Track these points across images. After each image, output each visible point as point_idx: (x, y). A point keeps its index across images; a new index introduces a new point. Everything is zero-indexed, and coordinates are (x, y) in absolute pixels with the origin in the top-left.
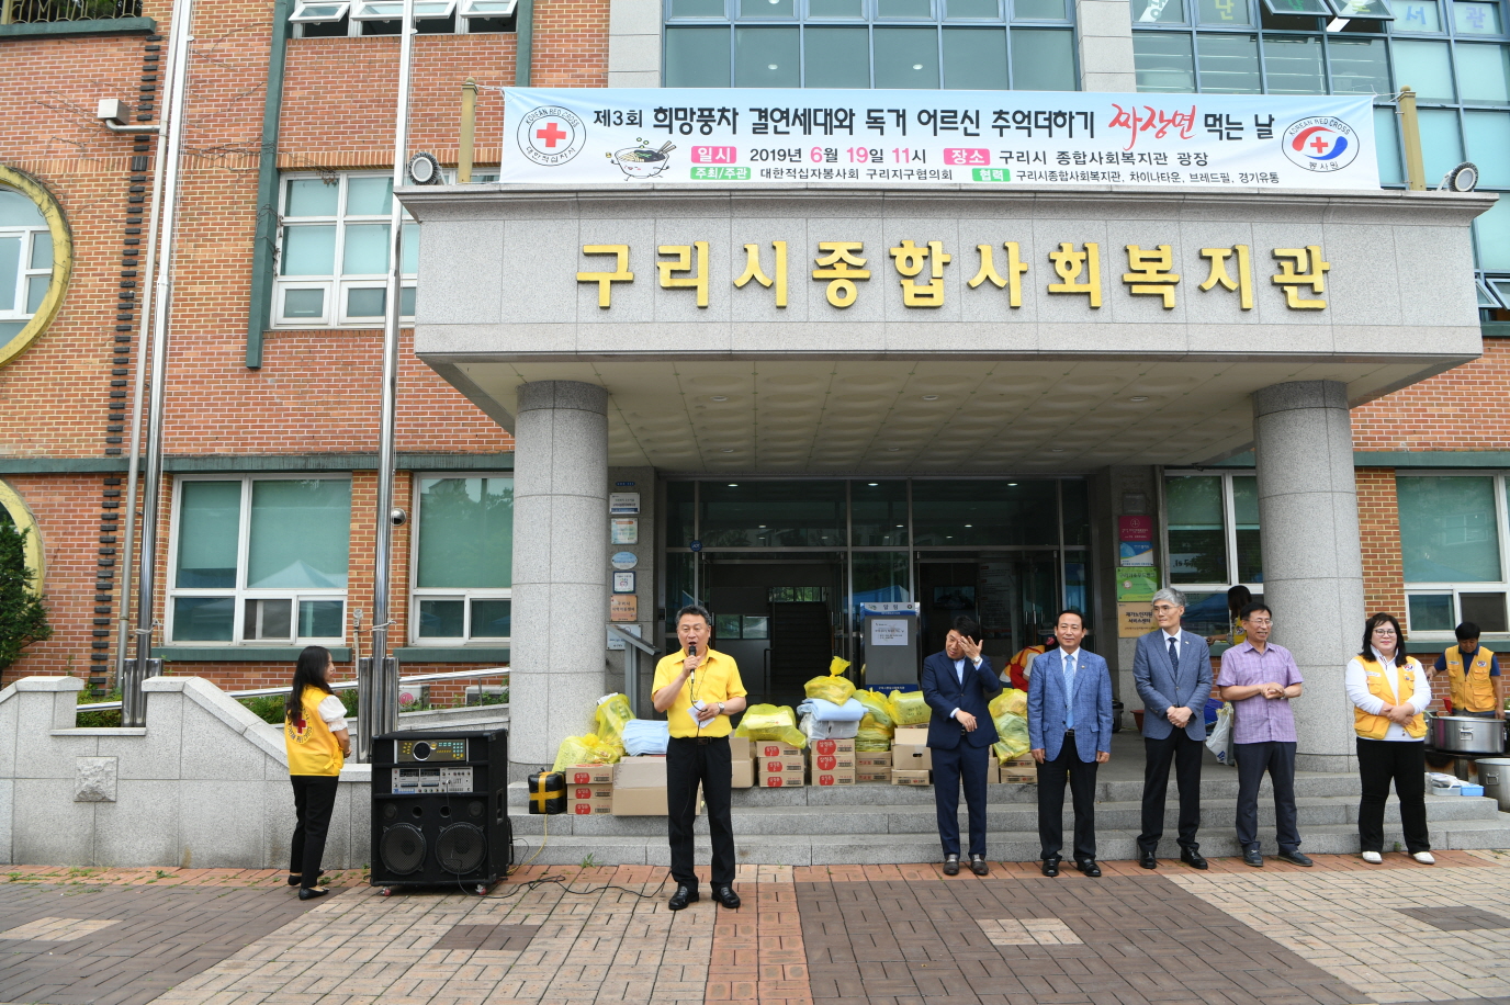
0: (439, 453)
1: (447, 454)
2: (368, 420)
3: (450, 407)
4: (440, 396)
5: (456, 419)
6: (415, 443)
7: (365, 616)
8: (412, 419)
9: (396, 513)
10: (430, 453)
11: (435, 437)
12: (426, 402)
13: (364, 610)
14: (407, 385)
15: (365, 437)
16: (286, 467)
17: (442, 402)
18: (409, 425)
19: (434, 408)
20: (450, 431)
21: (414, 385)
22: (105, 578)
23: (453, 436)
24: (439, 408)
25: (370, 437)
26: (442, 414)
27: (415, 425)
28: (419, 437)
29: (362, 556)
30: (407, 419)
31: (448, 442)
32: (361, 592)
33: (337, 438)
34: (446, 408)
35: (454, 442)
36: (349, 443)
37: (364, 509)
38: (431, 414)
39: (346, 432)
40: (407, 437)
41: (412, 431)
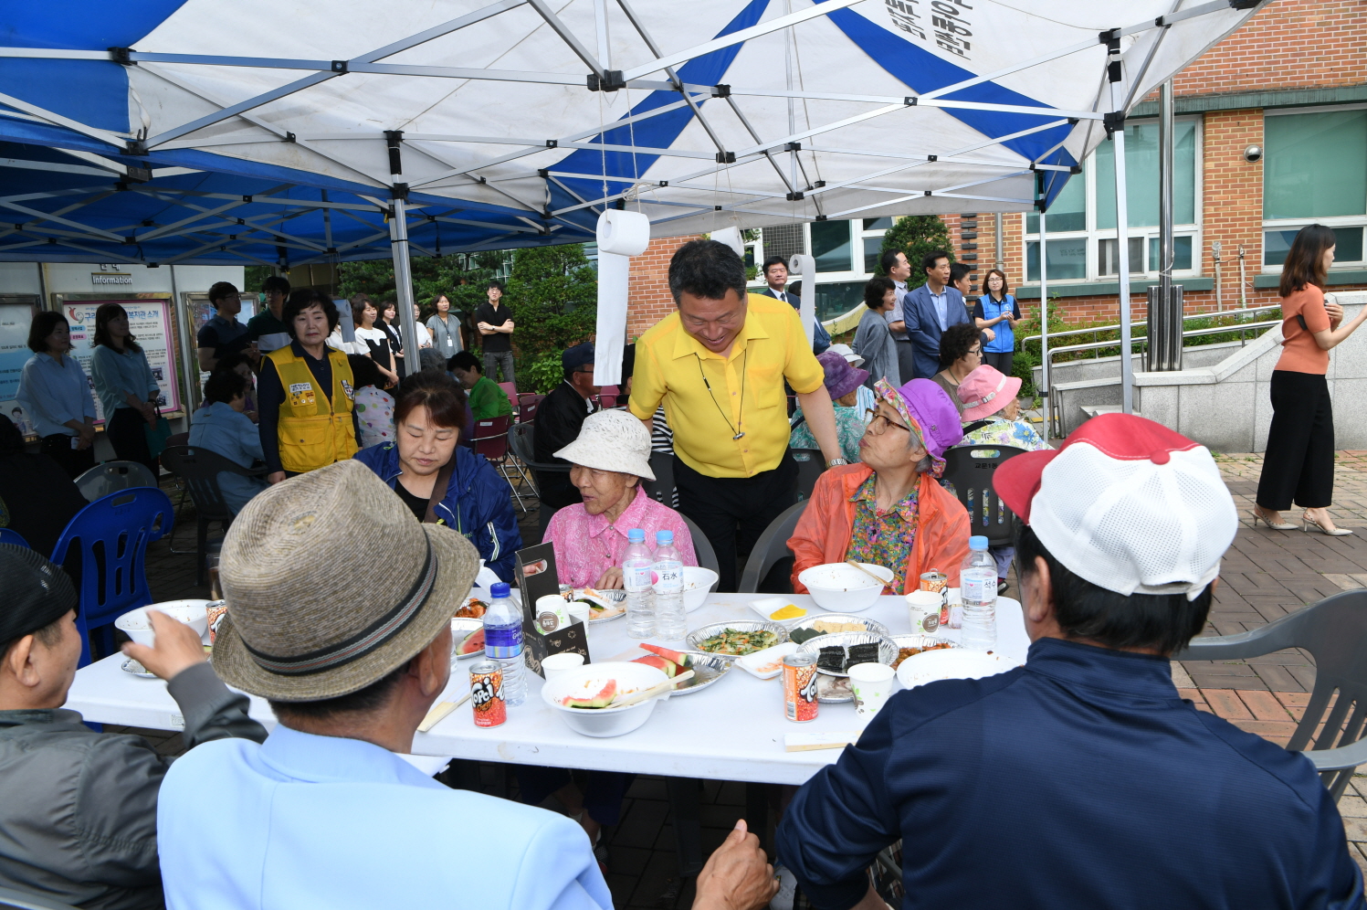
0: (1293, 89)
1: (1301, 89)
2: (1219, 61)
3: (1303, 43)
4: (1292, 32)
5: (1310, 54)
6: (1269, 80)
7: (1223, 248)
8: (1264, 58)
9: (1254, 150)
10: (1284, 90)
11: (1288, 73)
12: (1278, 39)
13: (1223, 243)
14: (1258, 24)
15: (1217, 79)
16: (1145, 113)
17: (1295, 38)
18: (1261, 64)
19: (1286, 44)
20: (1303, 66)
21: (1265, 23)
22: (968, 228)
23: (1308, 72)
24: (1292, 44)
25: (1222, 78)
26: (1295, 49)
27: (1268, 63)
28: (1272, 74)
29: (1219, 193)
30: (1258, 58)
31: (1303, 78)
32: (1219, 226)
33: (1189, 81)
34: (1299, 43)
35: (1309, 77)
36: (1202, 86)
37: (1219, 149)
38: (1284, 50)
39: (1197, 74)
40: (1260, 75)
41: (1264, 69)
